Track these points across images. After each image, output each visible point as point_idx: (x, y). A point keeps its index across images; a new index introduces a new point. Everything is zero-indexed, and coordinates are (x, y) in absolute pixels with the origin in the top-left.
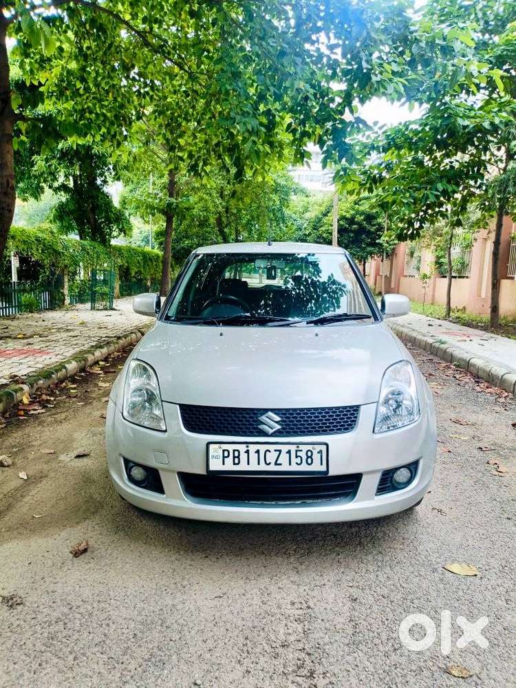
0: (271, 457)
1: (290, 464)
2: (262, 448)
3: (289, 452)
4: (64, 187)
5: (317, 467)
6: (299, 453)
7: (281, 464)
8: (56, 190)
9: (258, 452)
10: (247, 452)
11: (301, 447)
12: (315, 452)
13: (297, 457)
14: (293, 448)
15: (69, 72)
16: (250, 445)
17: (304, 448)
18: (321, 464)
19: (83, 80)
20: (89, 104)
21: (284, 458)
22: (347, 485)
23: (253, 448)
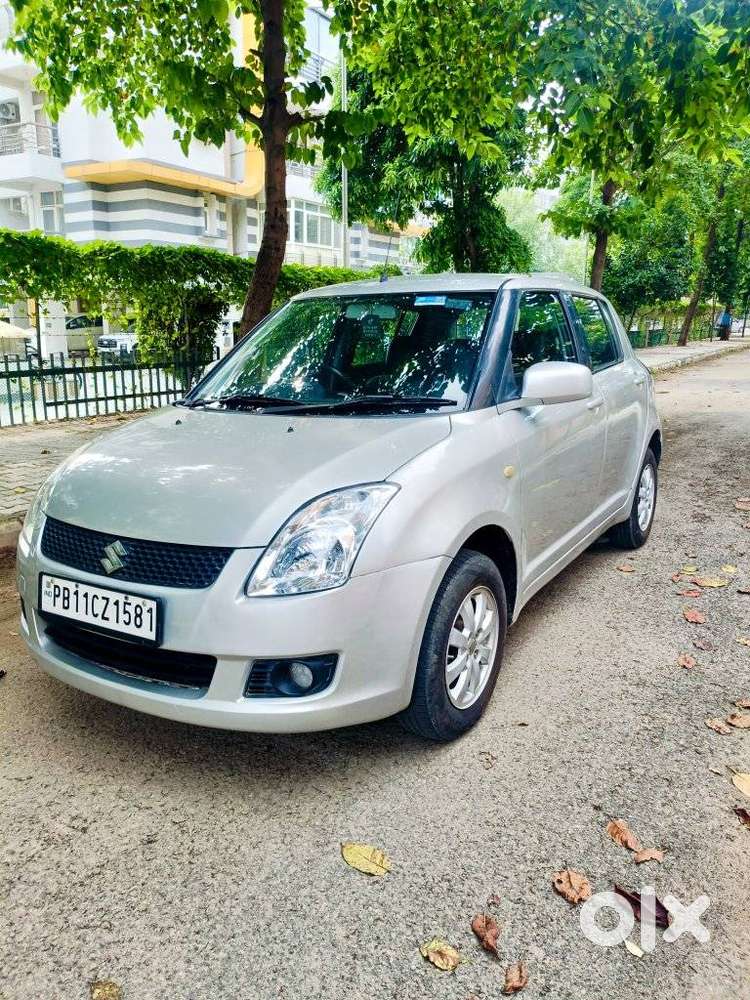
0: (99, 605)
1: (117, 622)
2: (93, 591)
3: (117, 603)
4: (439, 207)
5: (147, 633)
6: (128, 608)
7: (107, 619)
8: (428, 211)
9: (86, 595)
10: (76, 593)
11: (131, 599)
12: (145, 609)
13: (125, 612)
14: (121, 597)
15: (405, 37)
16: (80, 585)
17: (134, 601)
18: (151, 630)
19: (424, 44)
20: (436, 78)
21: (111, 612)
22: (195, 671)
23: (83, 589)
